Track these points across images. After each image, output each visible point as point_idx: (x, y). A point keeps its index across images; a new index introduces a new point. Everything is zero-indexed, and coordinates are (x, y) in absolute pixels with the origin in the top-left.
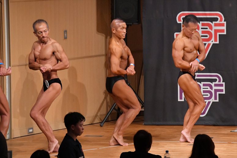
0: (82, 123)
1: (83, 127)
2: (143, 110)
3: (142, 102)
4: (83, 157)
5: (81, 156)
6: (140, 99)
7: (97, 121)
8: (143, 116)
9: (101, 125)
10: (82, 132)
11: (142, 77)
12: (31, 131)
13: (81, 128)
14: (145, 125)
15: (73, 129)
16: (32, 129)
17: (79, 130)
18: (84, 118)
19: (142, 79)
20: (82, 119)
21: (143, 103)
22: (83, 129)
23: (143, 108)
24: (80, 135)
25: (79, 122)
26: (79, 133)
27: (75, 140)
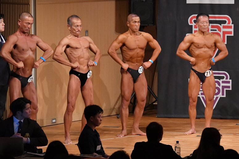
0: (100, 115)
1: (101, 118)
2: (157, 104)
3: (156, 96)
4: (101, 145)
5: (99, 145)
6: (154, 94)
7: (114, 113)
8: (156, 109)
9: (118, 117)
10: (100, 123)
11: (156, 74)
12: (54, 121)
13: (99, 119)
14: (158, 117)
15: (92, 120)
16: (55, 119)
17: (97, 121)
18: (102, 111)
19: (156, 76)
20: (100, 111)
21: (157, 98)
22: (101, 120)
23: (157, 102)
24: (98, 126)
25: (98, 114)
26: (97, 124)
27: (94, 130)
